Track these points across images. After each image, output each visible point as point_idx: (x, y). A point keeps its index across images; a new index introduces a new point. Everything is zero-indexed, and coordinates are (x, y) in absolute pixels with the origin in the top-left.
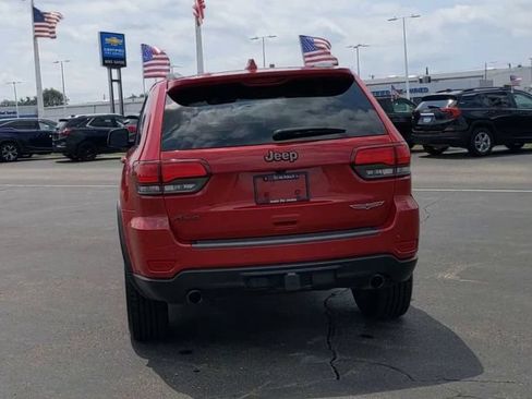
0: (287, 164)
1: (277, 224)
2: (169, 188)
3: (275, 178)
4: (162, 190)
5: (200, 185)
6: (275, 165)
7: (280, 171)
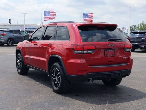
0: (112, 47)
1: (109, 62)
2: (85, 52)
3: (109, 50)
4: (83, 52)
5: (93, 51)
6: (110, 47)
7: (110, 49)
